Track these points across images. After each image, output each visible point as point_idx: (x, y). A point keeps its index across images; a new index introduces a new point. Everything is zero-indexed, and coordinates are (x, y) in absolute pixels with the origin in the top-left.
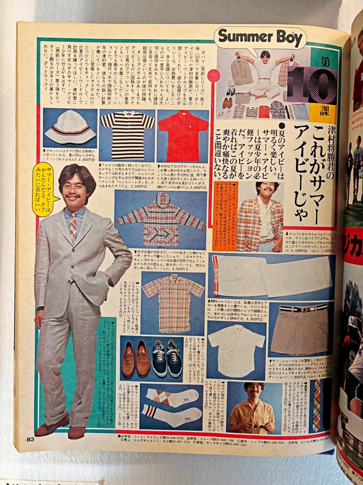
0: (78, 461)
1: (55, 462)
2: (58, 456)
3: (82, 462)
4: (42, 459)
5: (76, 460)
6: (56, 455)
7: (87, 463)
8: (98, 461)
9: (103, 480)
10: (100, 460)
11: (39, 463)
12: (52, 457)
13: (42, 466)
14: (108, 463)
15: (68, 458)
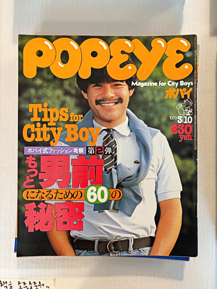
0: (41, 267)
1: (27, 268)
2: (29, 265)
3: (43, 267)
4: (20, 266)
5: (39, 266)
6: (28, 264)
7: (46, 268)
8: (52, 267)
9: (55, 279)
10: (53, 266)
11: (18, 269)
12: (26, 264)
13: (20, 270)
14: (58, 268)
15: (35, 266)
